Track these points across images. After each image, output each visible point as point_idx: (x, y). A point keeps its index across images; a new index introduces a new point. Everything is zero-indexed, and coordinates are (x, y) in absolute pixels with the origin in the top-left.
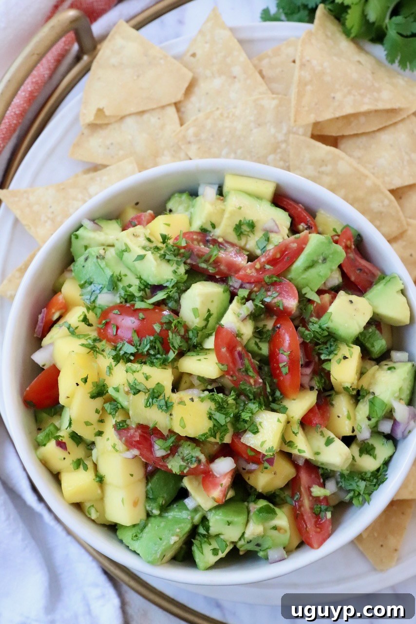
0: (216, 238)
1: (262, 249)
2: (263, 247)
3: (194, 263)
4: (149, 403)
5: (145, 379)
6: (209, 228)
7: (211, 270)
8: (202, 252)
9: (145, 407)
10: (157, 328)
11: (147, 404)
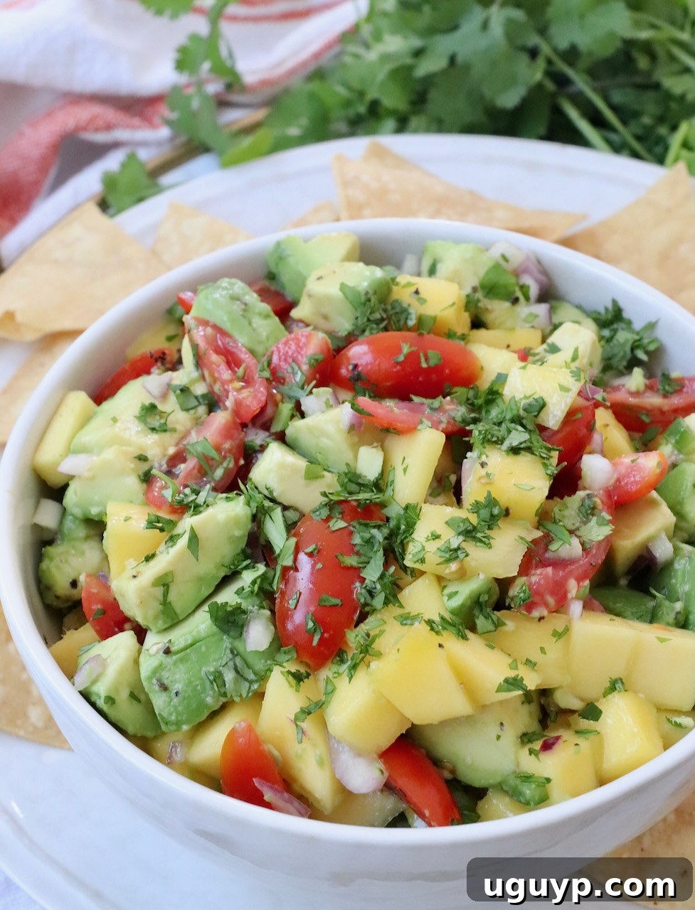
0: (166, 458)
1: (198, 401)
2: (195, 400)
3: (213, 484)
4: (483, 539)
5: (437, 540)
6: (145, 467)
7: (229, 463)
8: (194, 468)
9: (490, 548)
10: (337, 524)
11: (485, 543)
